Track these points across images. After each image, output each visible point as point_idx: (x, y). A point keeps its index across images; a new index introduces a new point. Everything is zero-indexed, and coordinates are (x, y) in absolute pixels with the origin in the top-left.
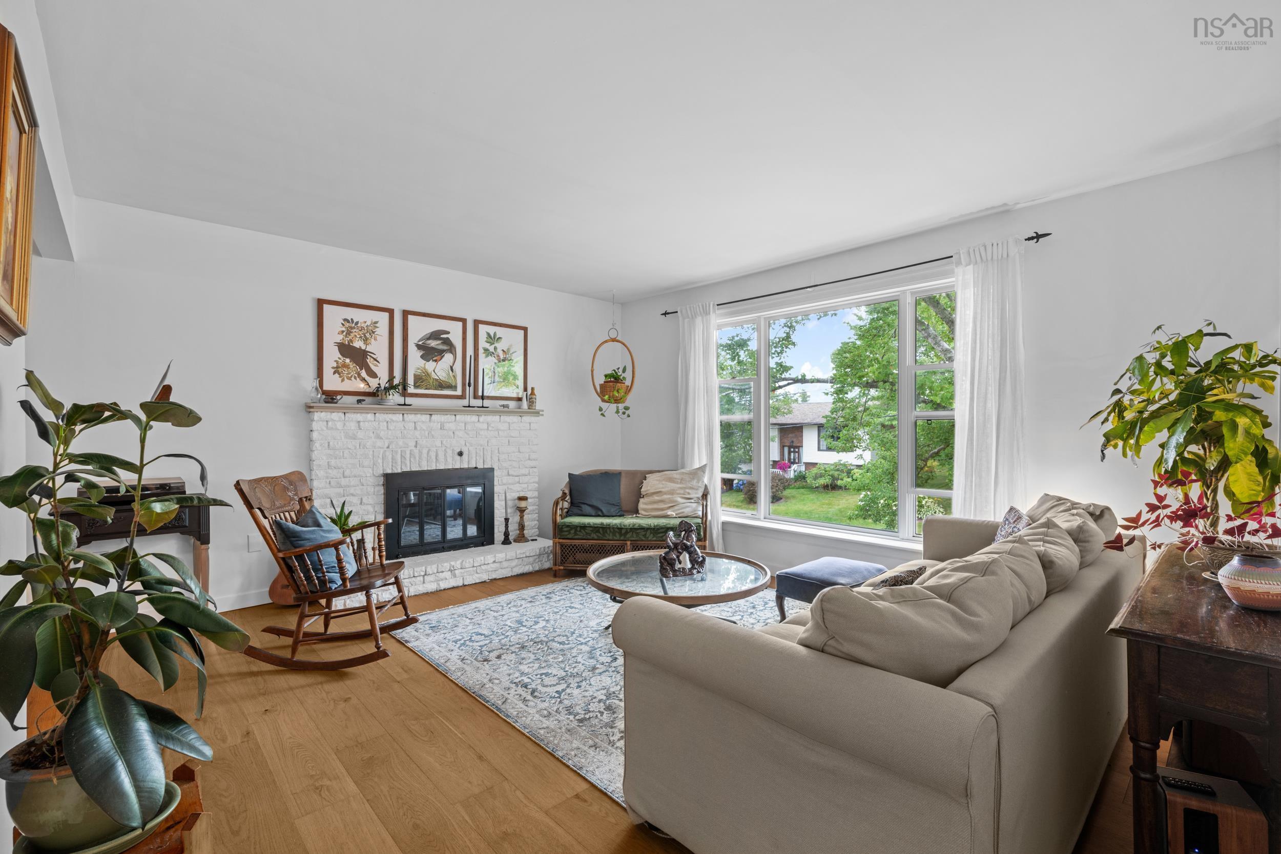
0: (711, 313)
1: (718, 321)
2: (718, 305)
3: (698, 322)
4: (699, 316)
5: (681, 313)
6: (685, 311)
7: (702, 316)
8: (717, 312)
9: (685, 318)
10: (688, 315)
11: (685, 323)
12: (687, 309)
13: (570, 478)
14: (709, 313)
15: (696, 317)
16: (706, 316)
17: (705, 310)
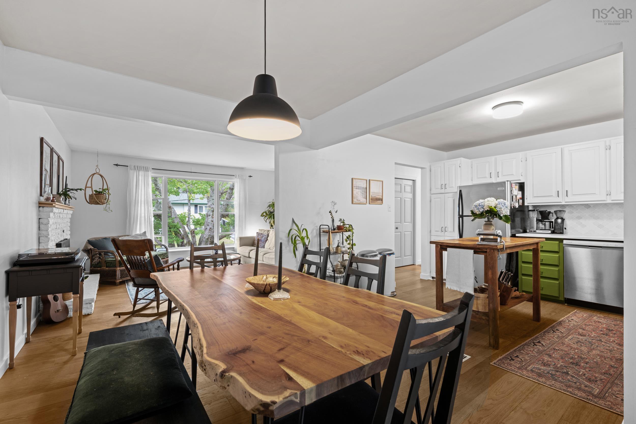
1: (152, 175)
2: (152, 169)
3: (141, 173)
4: (142, 171)
5: (130, 167)
6: (133, 167)
7: (144, 171)
8: (152, 171)
9: (132, 170)
10: (135, 169)
11: (131, 172)
12: (135, 166)
13: (89, 242)
14: (149, 171)
15: (140, 171)
16: (147, 172)
17: (146, 169)
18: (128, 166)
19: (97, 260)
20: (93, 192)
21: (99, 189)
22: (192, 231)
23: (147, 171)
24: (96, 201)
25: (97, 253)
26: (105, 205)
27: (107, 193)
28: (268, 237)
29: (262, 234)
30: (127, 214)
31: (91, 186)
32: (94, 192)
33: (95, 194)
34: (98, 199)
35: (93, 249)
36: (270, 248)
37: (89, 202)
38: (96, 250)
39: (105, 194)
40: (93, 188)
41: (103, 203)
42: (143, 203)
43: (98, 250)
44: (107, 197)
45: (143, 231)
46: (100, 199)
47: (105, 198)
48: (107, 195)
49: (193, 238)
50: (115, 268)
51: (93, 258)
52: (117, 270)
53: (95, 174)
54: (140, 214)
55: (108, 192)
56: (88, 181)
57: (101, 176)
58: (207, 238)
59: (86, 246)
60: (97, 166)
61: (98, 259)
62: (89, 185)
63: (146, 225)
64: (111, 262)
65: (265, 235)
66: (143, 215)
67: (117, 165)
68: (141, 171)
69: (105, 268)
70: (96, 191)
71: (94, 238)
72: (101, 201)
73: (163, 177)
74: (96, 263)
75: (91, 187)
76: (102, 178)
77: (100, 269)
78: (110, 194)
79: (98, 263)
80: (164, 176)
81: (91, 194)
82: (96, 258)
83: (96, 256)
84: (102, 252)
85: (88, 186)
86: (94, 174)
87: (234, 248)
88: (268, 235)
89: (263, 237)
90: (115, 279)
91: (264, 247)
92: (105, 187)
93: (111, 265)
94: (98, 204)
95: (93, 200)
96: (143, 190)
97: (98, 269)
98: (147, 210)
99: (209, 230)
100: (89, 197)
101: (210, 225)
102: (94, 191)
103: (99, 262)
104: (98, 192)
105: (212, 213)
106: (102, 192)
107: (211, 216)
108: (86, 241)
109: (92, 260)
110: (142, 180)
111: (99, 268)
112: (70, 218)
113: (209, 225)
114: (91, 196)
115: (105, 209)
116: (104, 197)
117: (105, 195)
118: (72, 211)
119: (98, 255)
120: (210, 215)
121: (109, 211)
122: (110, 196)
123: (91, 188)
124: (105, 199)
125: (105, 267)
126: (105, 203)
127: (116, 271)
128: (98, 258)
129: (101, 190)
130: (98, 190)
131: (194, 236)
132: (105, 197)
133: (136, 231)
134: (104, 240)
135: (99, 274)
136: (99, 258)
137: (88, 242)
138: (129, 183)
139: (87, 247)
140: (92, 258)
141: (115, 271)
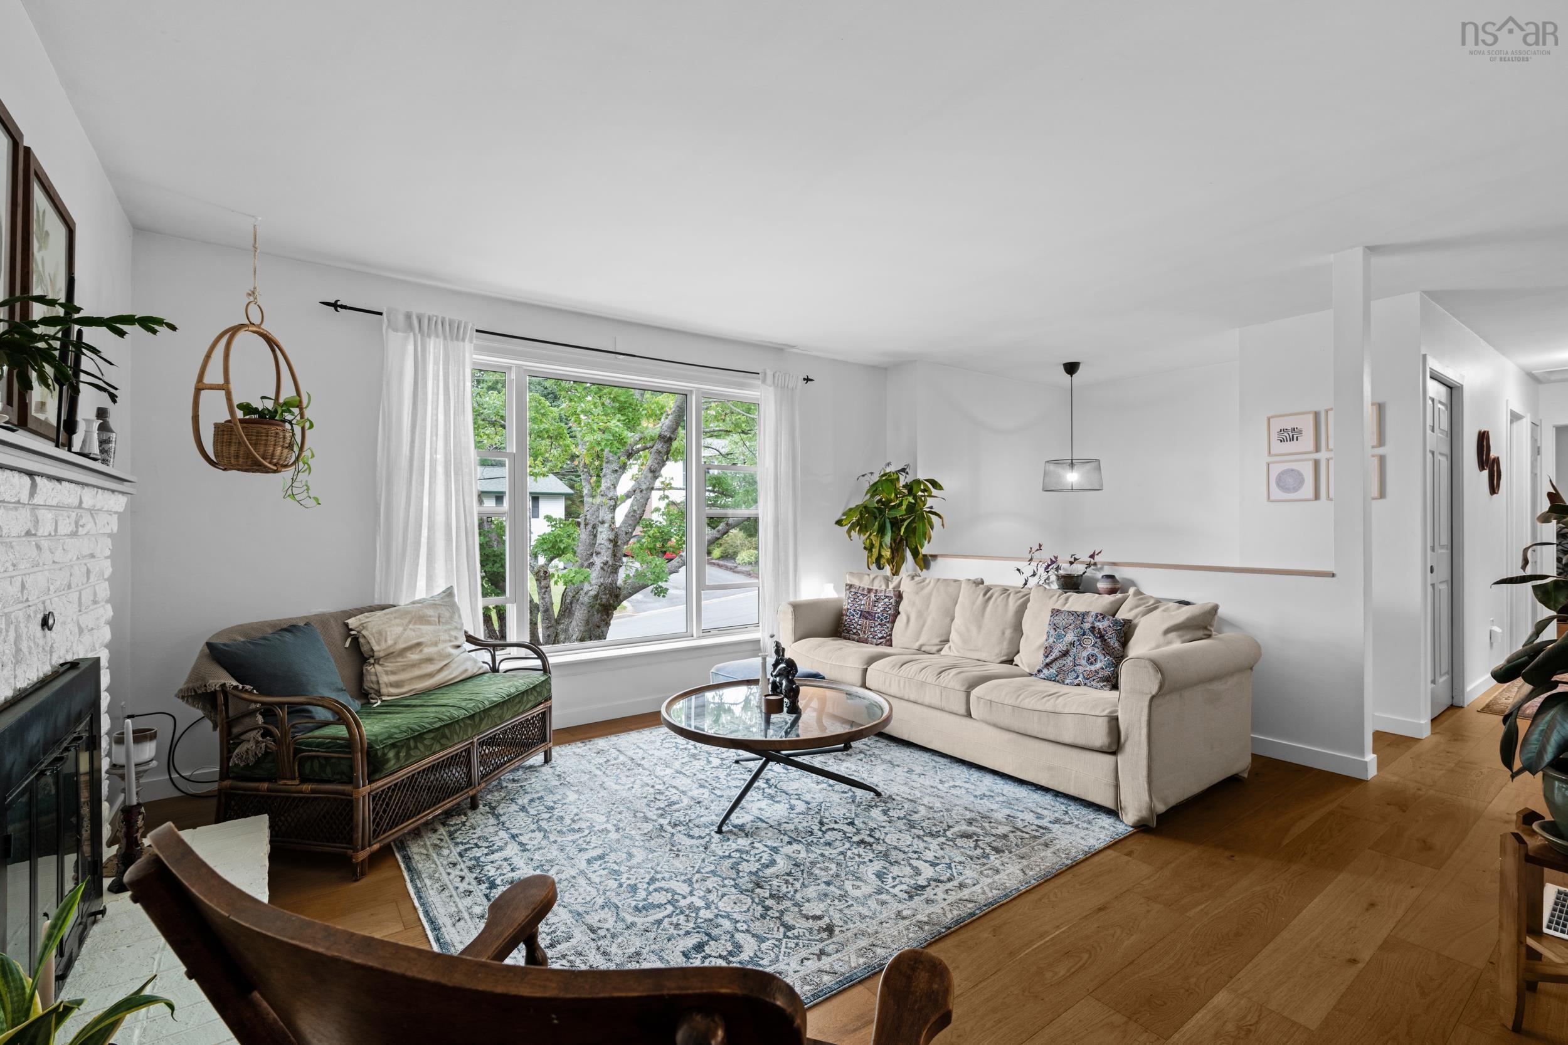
0: (467, 340)
1: (474, 356)
2: (477, 331)
3: (434, 347)
4: (437, 336)
5: (387, 317)
6: (401, 318)
7: (445, 338)
8: (474, 342)
9: (396, 330)
10: (410, 326)
11: (394, 339)
12: (408, 316)
13: (217, 653)
14: (463, 340)
15: (429, 336)
16: (455, 342)
17: (453, 331)
18: (381, 314)
19: (252, 744)
20: (232, 412)
21: (263, 398)
22: (539, 571)
23: (457, 338)
24: (249, 454)
25: (253, 706)
26: (288, 473)
27: (298, 418)
28: (898, 603)
29: (870, 591)
30: (377, 514)
31: (221, 381)
32: (240, 414)
33: (241, 421)
34: (255, 445)
35: (236, 687)
36: (921, 646)
37: (213, 457)
38: (251, 693)
39: (290, 422)
40: (234, 387)
41: (279, 466)
42: (440, 469)
43: (262, 693)
44: (298, 438)
45: (440, 587)
46: (266, 445)
47: (288, 441)
48: (298, 430)
49: (544, 593)
50: (348, 788)
51: (235, 731)
52: (357, 799)
53: (241, 326)
54: (429, 517)
55: (302, 416)
56: (208, 356)
57: (271, 342)
58: (593, 593)
59: (196, 674)
60: (252, 293)
61: (257, 742)
62: (214, 375)
63: (452, 561)
64: (326, 758)
65: (887, 597)
66: (440, 518)
67: (335, 305)
68: (432, 337)
69: (293, 784)
70: (247, 408)
71: (241, 629)
72: (273, 455)
73: (510, 368)
74: (252, 760)
75: (225, 387)
76: (273, 351)
77: (269, 790)
78: (311, 426)
79: (258, 761)
80: (519, 367)
81: (222, 421)
82: (252, 734)
83: (248, 722)
84: (281, 705)
85: (207, 380)
86: (234, 330)
87: (758, 641)
88: (900, 596)
89: (878, 600)
90: (350, 840)
91: (891, 640)
92: (288, 392)
93: (328, 770)
94: (255, 466)
95: (233, 449)
96: (441, 417)
97: (257, 789)
98: (457, 501)
99: (602, 568)
100: (216, 435)
101: (603, 551)
102: (240, 406)
103: (267, 754)
104: (255, 411)
105: (611, 515)
106: (276, 411)
107: (606, 525)
108: (200, 646)
109: (229, 742)
110: (436, 376)
111: (265, 785)
112: (110, 535)
113: (599, 553)
114: (222, 430)
115: (289, 492)
116: (284, 437)
117: (288, 426)
118: (123, 500)
119: (260, 719)
120: (603, 523)
121: (306, 502)
122: (308, 433)
123: (223, 392)
124: (291, 447)
125: (297, 782)
126: (286, 466)
127: (351, 801)
128: (256, 735)
129: (270, 404)
130: (258, 404)
131: (548, 587)
132: (288, 435)
133: (413, 587)
134: (288, 636)
135: (266, 817)
136: (266, 733)
137: (207, 651)
138: (384, 386)
139: (203, 679)
140: (229, 733)
141: (348, 805)
